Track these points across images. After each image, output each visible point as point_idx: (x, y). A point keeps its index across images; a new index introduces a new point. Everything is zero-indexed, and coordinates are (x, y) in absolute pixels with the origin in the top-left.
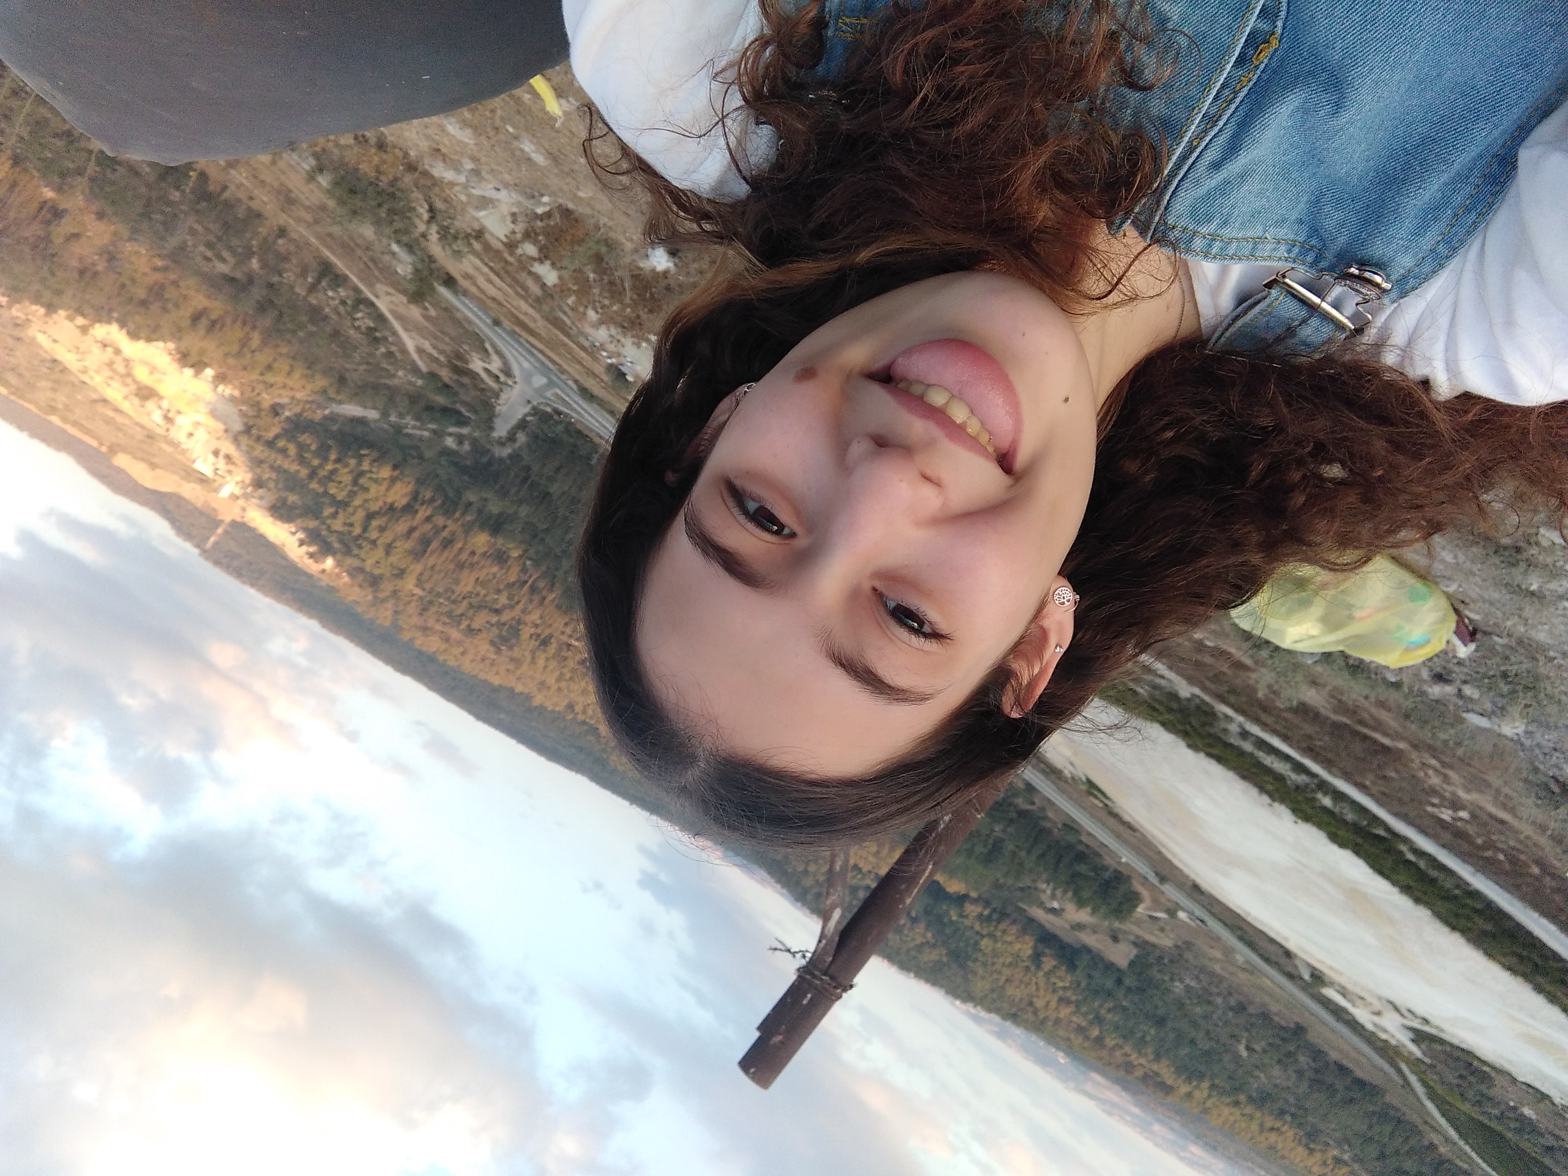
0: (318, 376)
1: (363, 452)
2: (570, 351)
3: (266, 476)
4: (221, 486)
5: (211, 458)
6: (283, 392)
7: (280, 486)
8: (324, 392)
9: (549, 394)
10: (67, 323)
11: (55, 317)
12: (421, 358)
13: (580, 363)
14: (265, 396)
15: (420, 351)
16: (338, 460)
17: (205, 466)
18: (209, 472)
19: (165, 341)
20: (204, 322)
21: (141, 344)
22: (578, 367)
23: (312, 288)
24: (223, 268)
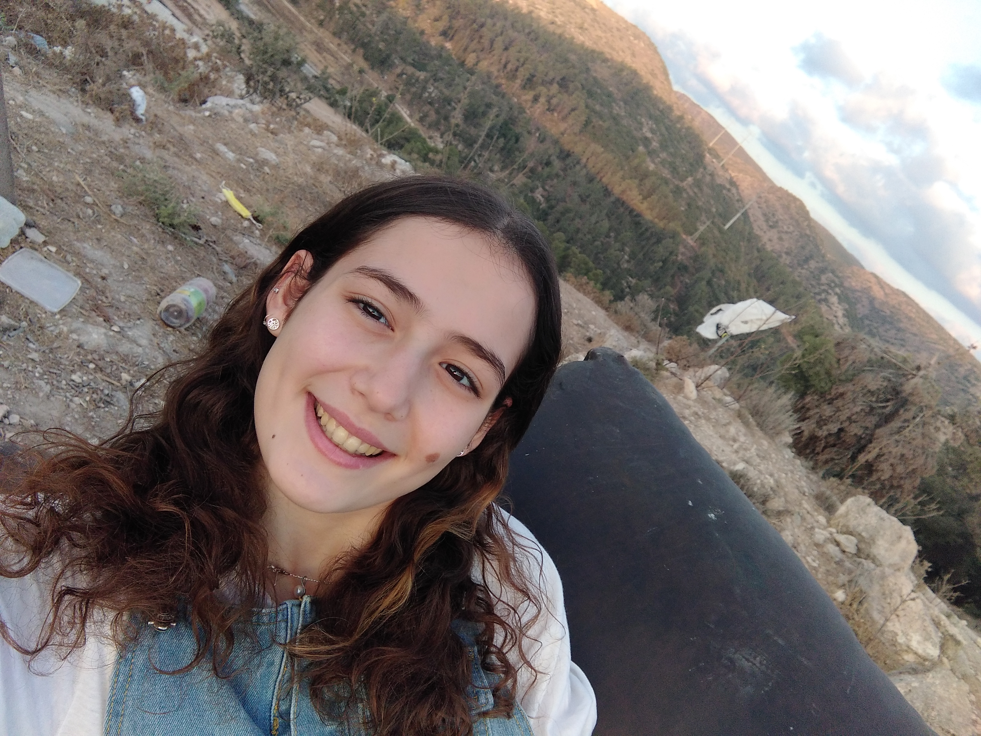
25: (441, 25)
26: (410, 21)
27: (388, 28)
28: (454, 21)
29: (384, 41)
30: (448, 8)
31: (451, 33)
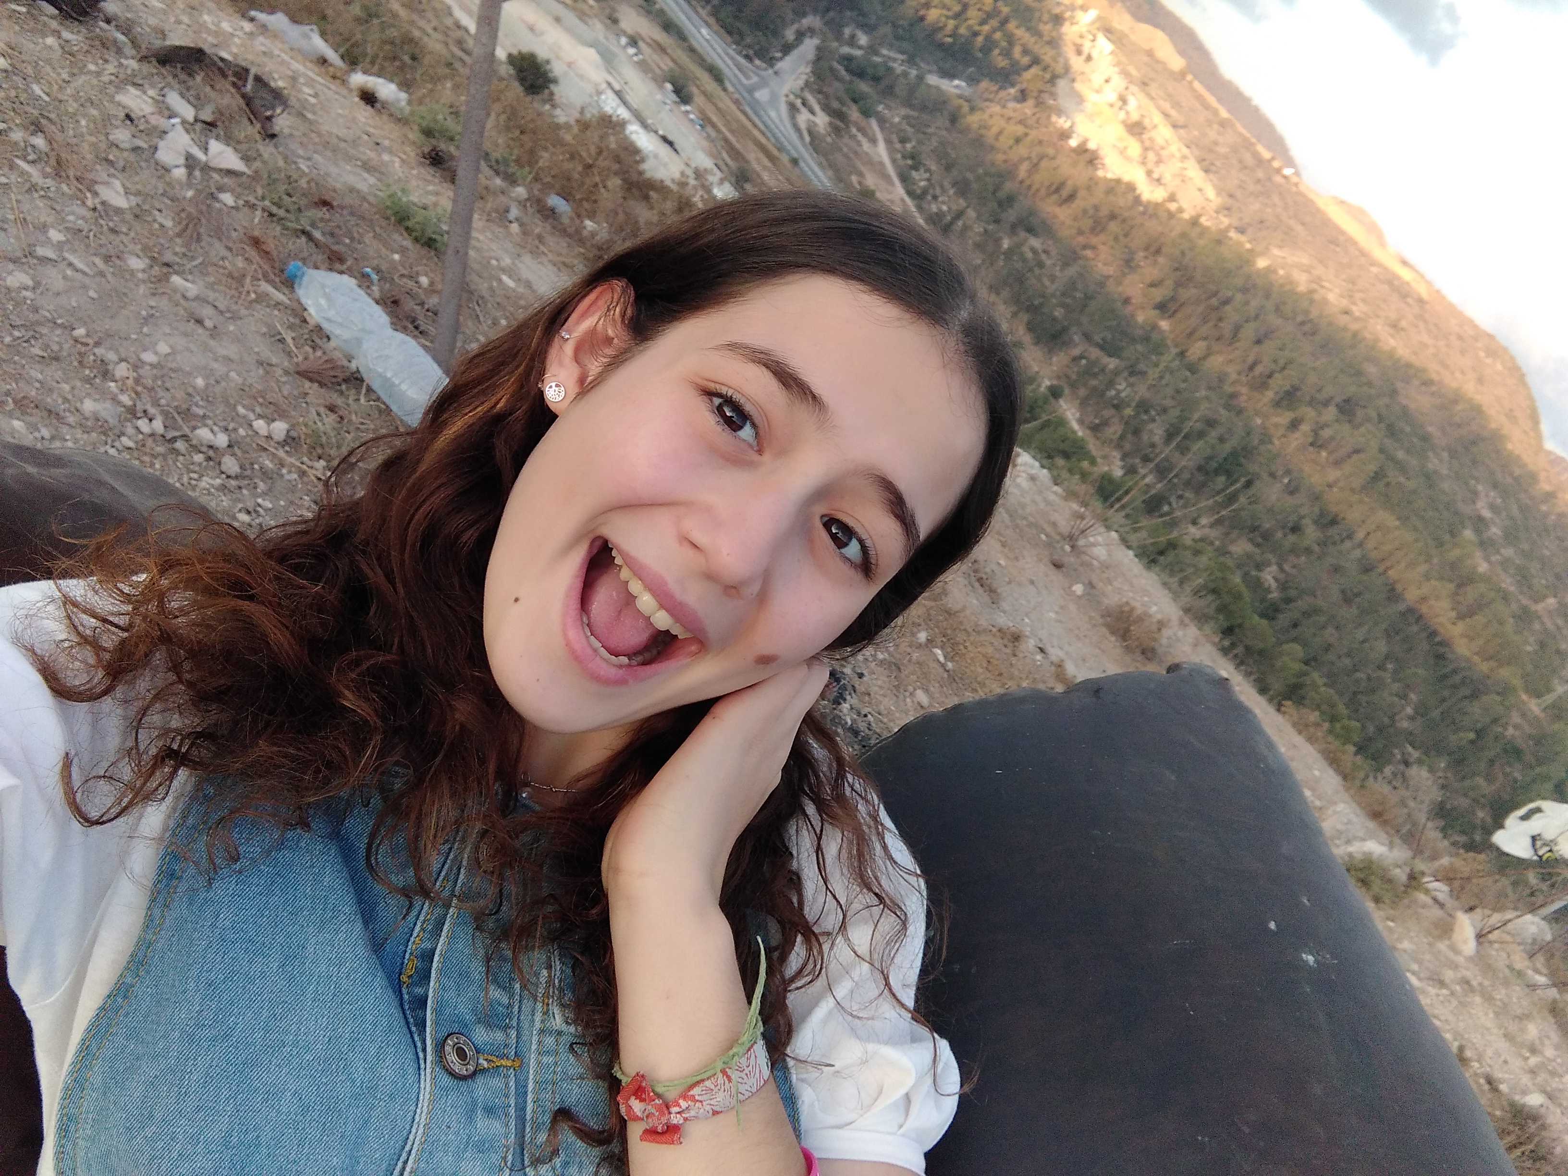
0: (975, 126)
1: (950, 40)
2: (727, 124)
3: (1049, 27)
4: (1093, 23)
5: (1095, 54)
6: (1012, 114)
7: (1037, 14)
8: (973, 109)
9: (755, 79)
10: (1184, 205)
11: (1193, 213)
12: (874, 135)
13: (718, 109)
14: (1029, 112)
15: (873, 141)
16: (976, 34)
17: (1103, 47)
18: (1101, 39)
19: (1105, 179)
20: (1065, 193)
21: (1126, 178)
22: (721, 105)
23: (960, 214)
24: (1035, 242)
25: (1158, 295)
26: (1111, 283)
27: (1075, 289)
28: (1181, 290)
29: (1063, 305)
30: (1177, 269)
31: (1172, 307)
